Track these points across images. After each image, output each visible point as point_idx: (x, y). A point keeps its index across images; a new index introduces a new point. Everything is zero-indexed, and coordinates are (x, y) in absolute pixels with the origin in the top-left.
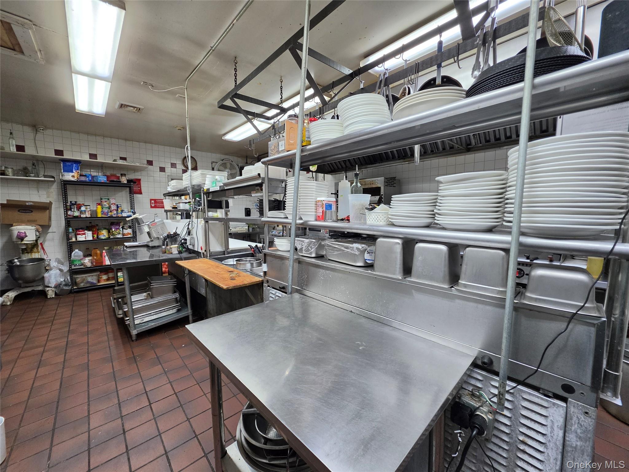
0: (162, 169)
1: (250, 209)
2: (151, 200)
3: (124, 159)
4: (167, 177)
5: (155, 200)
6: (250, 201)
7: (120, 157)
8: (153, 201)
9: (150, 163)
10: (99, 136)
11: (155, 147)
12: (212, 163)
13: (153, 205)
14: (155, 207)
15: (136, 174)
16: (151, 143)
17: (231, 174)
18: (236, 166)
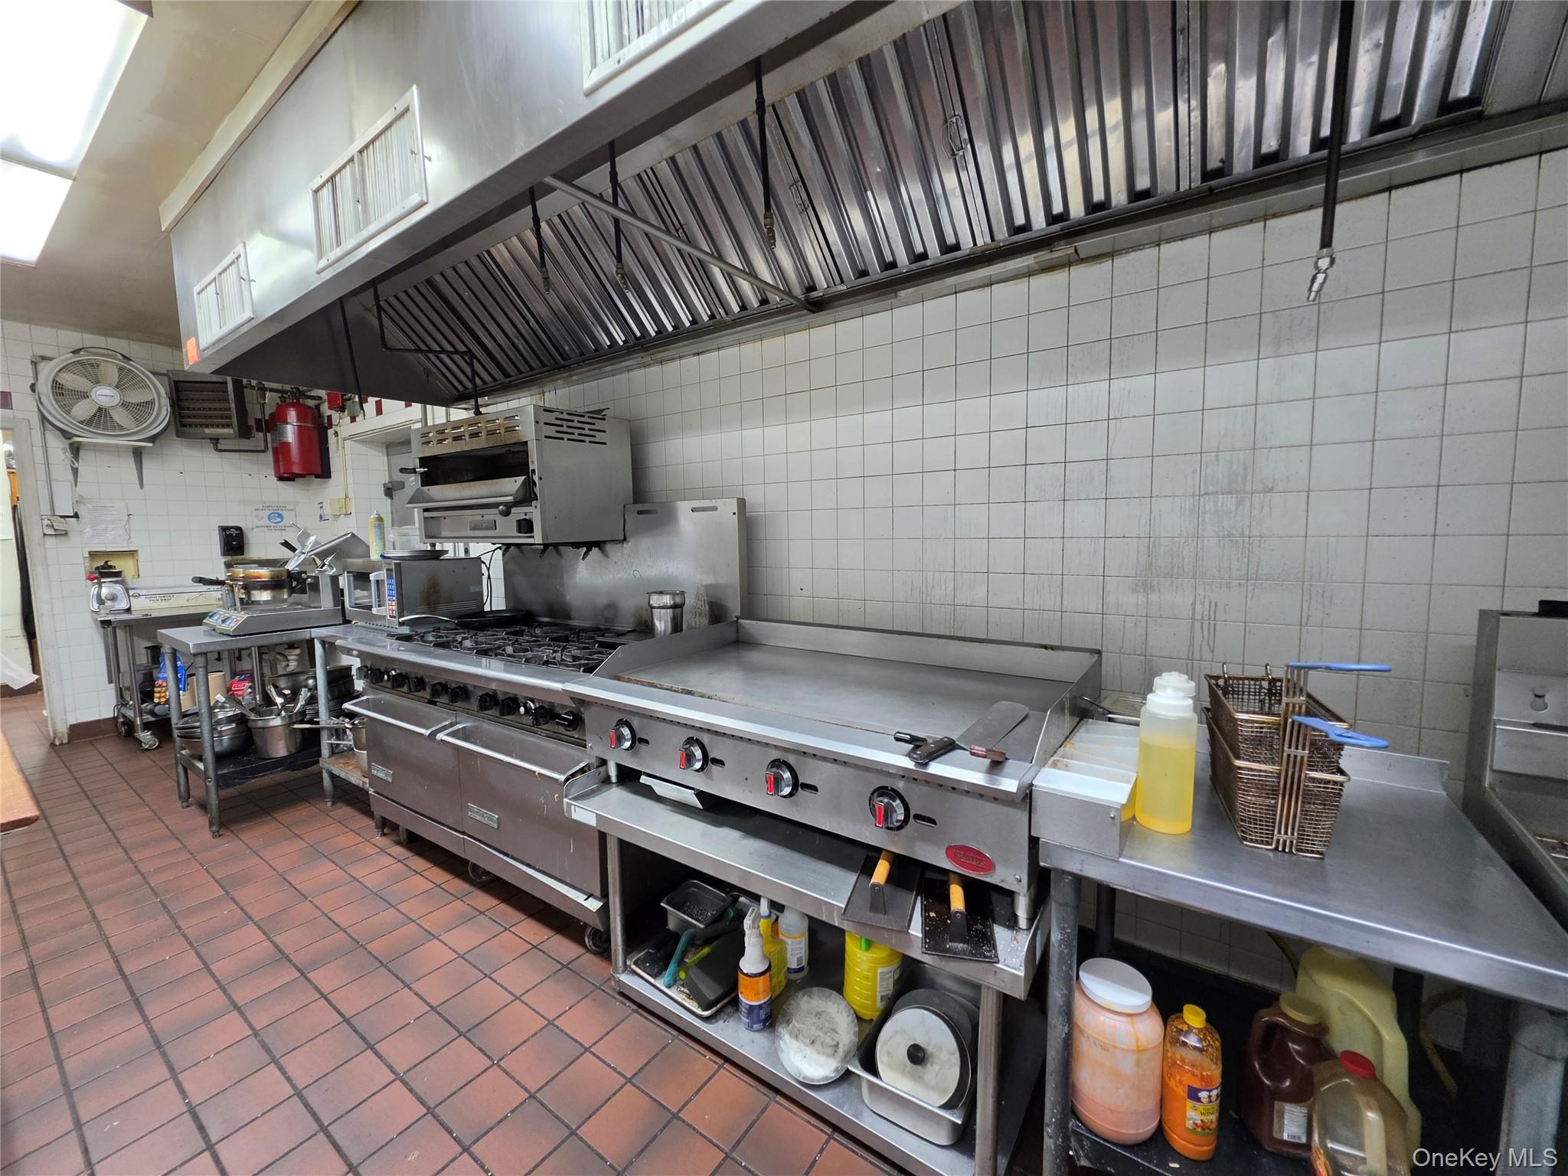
1: (239, 529)
6: (243, 503)
12: (35, 364)
17: (124, 405)
18: (147, 377)
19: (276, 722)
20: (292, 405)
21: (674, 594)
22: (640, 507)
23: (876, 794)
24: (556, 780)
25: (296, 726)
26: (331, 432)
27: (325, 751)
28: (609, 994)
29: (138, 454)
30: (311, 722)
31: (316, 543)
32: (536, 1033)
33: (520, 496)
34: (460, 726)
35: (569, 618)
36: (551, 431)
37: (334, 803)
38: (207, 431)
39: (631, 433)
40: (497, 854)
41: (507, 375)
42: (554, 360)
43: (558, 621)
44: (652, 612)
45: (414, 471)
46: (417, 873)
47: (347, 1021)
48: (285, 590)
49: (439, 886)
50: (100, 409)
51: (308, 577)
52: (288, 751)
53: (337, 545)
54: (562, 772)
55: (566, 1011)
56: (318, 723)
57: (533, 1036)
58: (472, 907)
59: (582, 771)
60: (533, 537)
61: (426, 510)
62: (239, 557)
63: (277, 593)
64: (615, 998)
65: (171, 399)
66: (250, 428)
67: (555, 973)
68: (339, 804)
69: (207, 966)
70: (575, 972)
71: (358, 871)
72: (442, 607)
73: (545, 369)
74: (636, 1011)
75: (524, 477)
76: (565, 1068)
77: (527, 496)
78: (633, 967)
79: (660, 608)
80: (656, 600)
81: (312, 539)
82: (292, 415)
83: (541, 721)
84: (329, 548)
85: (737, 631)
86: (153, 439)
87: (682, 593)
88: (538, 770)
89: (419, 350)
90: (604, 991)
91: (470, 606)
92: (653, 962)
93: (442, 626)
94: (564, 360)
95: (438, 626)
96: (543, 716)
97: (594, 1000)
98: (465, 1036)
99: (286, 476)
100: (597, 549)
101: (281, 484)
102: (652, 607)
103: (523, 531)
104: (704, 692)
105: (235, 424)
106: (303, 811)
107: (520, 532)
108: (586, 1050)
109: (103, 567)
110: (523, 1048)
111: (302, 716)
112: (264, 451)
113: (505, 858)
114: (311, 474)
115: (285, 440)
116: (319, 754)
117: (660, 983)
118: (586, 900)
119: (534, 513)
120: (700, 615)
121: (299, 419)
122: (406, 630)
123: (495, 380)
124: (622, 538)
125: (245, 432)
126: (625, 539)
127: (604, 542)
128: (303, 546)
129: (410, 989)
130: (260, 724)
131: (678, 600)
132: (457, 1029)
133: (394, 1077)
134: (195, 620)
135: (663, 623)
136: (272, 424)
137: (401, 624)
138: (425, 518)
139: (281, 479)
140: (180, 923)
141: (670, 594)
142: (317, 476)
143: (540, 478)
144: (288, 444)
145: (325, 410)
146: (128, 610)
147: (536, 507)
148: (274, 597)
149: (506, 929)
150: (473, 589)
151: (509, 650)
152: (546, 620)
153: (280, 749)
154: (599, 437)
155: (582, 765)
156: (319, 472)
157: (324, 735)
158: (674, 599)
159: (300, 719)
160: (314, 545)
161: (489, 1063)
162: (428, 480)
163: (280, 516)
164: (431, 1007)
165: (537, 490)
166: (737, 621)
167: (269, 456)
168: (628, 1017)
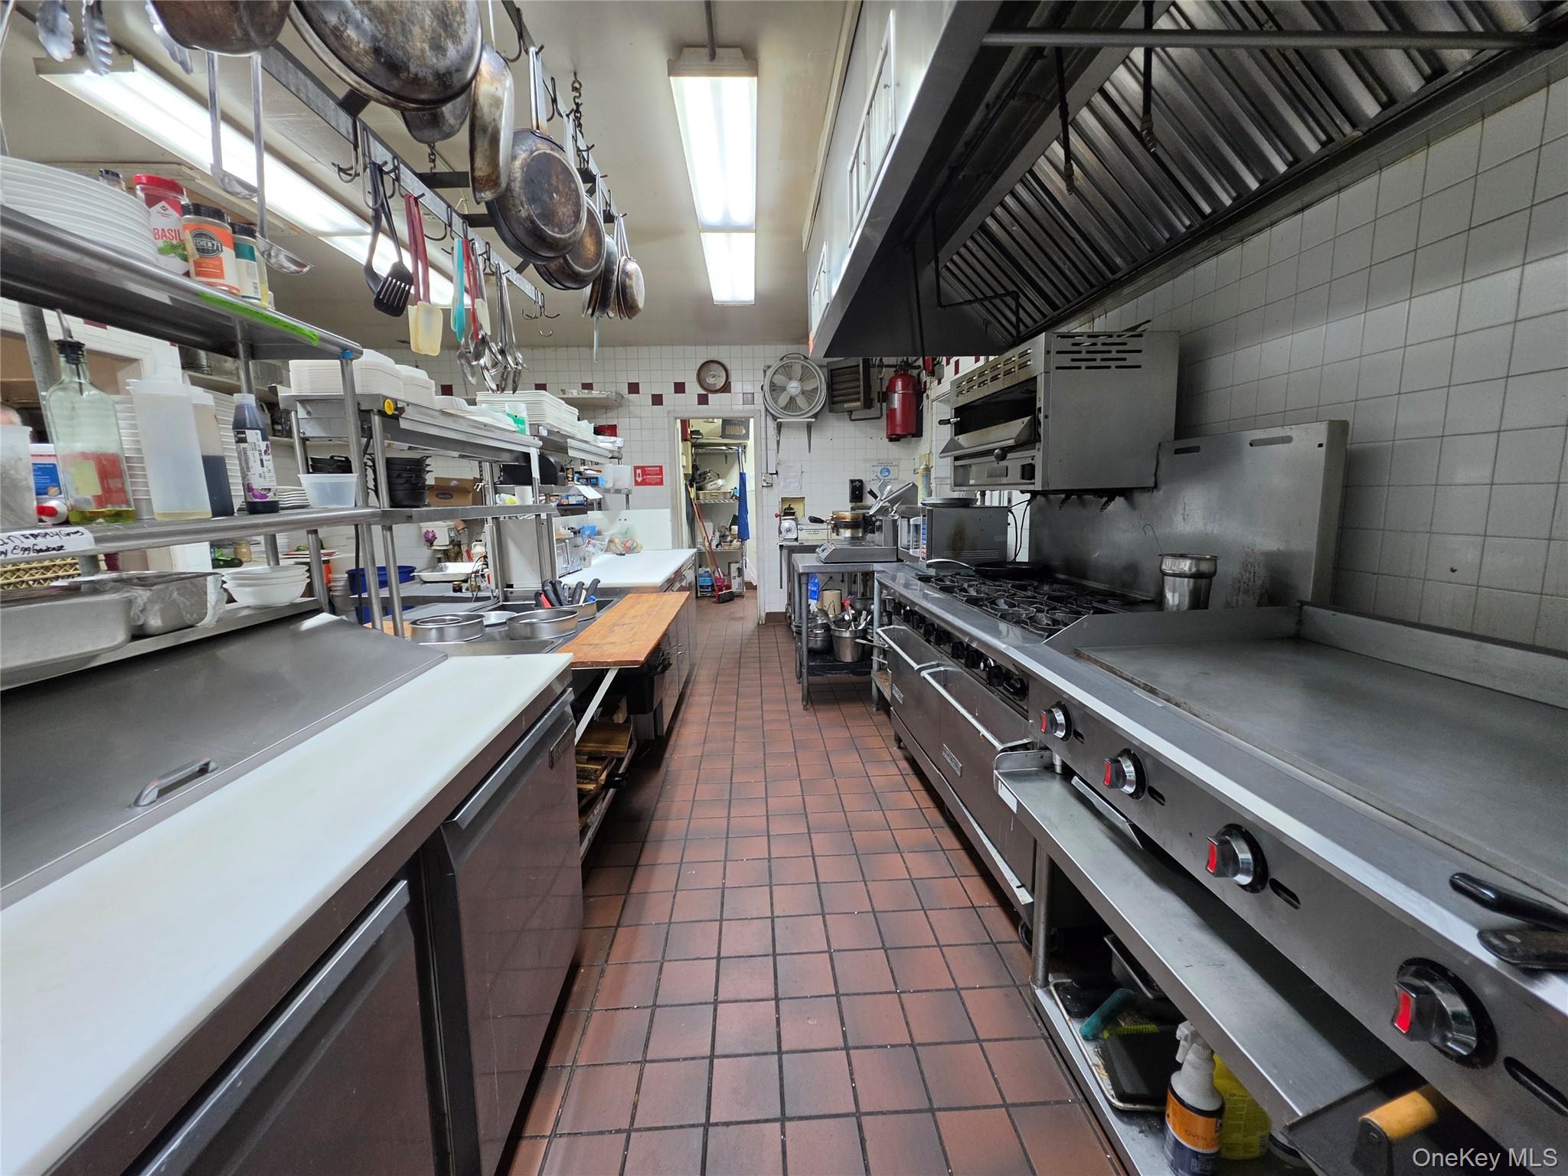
0: (657, 400)
1: (861, 481)
2: (636, 468)
3: (588, 386)
4: (666, 415)
5: (643, 468)
6: (865, 461)
7: (583, 384)
8: (639, 471)
9: (634, 388)
10: (549, 346)
11: (644, 351)
12: (765, 371)
13: (639, 480)
14: (644, 483)
15: (610, 414)
16: (637, 344)
17: (803, 392)
18: (816, 370)
19: (847, 634)
20: (901, 376)
21: (1199, 560)
22: (1181, 444)
23: (1413, 968)
24: (995, 747)
25: (858, 640)
26: (925, 395)
27: (875, 666)
28: (1024, 1000)
29: (809, 426)
30: (864, 638)
31: (891, 490)
32: (941, 990)
33: (1023, 438)
34: (942, 669)
35: (1085, 577)
36: (1066, 360)
37: (878, 710)
38: (846, 405)
39: (1181, 349)
40: (959, 801)
41: (1054, 307)
42: (1103, 277)
43: (1074, 580)
44: (1163, 580)
45: (948, 422)
46: (910, 790)
47: (818, 884)
48: (860, 530)
49: (921, 809)
50: (791, 398)
51: (877, 520)
52: (853, 659)
53: (902, 493)
54: (1002, 742)
55: (976, 988)
56: (872, 641)
57: (937, 990)
58: (938, 841)
59: (1025, 747)
60: (1034, 484)
61: (957, 459)
62: (860, 504)
63: (855, 531)
64: (1029, 1009)
65: (827, 384)
66: (872, 400)
67: (981, 944)
68: (881, 712)
69: (766, 798)
70: (1000, 956)
71: (872, 770)
72: (966, 554)
73: (1094, 290)
74: (1045, 1039)
75: (1026, 419)
76: (952, 1043)
77: (1030, 439)
78: (1052, 988)
79: (1175, 575)
80: (1168, 565)
81: (889, 487)
82: (899, 384)
83: (995, 681)
84: (896, 496)
85: (1300, 622)
86: (815, 416)
87: (1214, 559)
88: (983, 731)
89: (977, 300)
90: (1021, 993)
91: (993, 555)
92: (1076, 999)
93: (962, 572)
94: (1113, 272)
95: (959, 571)
96: (996, 676)
97: (1007, 995)
98: (885, 951)
99: (894, 438)
100: (1122, 498)
101: (890, 444)
102: (1164, 574)
103: (1026, 477)
104: (1172, 695)
105: (862, 398)
106: (857, 709)
107: (1023, 478)
108: (978, 1040)
109: (787, 509)
110: (924, 995)
111: (864, 633)
112: (879, 418)
113: (963, 808)
114: (909, 434)
115: (892, 406)
116: (871, 667)
117: (1076, 1027)
118: (1018, 887)
119: (1037, 456)
120: (1246, 592)
121: (903, 389)
122: (932, 572)
123: (1044, 316)
124: (1152, 484)
125: (868, 404)
126: (1156, 487)
127: (1131, 490)
128: (882, 495)
129: (866, 885)
130: (837, 634)
131: (1205, 567)
132: (883, 942)
133: (826, 949)
134: (811, 549)
135: (1177, 595)
136: (885, 397)
137: (929, 566)
138: (955, 467)
139: (891, 440)
140: (766, 761)
141: (1191, 558)
142: (913, 436)
143: (1046, 417)
144: (895, 409)
145: (924, 376)
146: (796, 539)
147: (1039, 450)
148: (852, 534)
149: (956, 876)
150: (997, 539)
151: (1002, 604)
152: (1063, 577)
153: (848, 656)
154: (1131, 359)
155: (1025, 741)
156: (914, 431)
157: (875, 652)
158: (1197, 566)
159: (862, 635)
160: (889, 492)
161: (893, 988)
162: (960, 429)
163: (888, 471)
164: (873, 909)
165: (1042, 431)
166: (1301, 608)
167: (883, 422)
168: (1034, 1038)
